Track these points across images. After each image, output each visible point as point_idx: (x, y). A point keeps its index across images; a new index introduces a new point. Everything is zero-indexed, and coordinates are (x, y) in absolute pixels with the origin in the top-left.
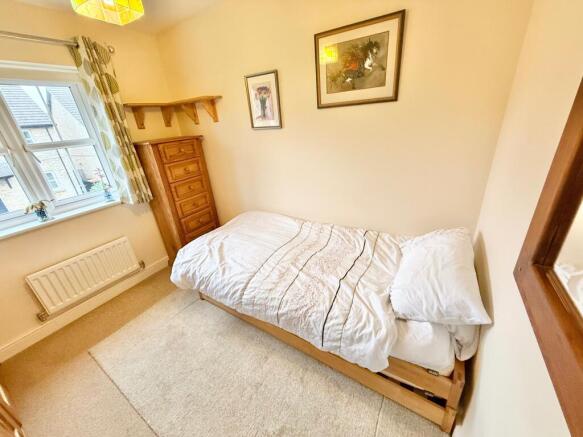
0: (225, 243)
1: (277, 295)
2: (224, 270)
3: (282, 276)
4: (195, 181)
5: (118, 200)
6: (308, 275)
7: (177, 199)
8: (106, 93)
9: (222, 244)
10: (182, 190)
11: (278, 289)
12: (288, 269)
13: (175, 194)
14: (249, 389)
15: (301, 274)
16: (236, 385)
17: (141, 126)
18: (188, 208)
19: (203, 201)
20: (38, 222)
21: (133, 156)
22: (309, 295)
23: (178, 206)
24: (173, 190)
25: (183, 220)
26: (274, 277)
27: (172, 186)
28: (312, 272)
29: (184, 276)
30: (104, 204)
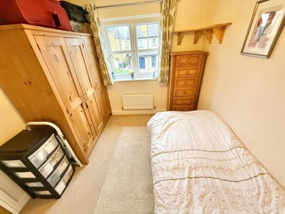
0: (176, 122)
1: (161, 175)
2: (160, 137)
3: (176, 168)
4: (190, 80)
5: (155, 79)
6: (189, 187)
7: (175, 86)
8: (166, 26)
9: (175, 121)
10: (181, 83)
11: (165, 173)
12: (184, 168)
13: (175, 84)
14: (134, 194)
15: (186, 181)
16: (133, 186)
17: (179, 43)
18: (180, 93)
19: (191, 92)
20: (130, 79)
21: (166, 60)
22: (172, 199)
23: (175, 90)
24: (175, 81)
25: (174, 98)
26: (172, 165)
27: (176, 79)
28: (195, 188)
29: (151, 125)
30: (151, 78)
